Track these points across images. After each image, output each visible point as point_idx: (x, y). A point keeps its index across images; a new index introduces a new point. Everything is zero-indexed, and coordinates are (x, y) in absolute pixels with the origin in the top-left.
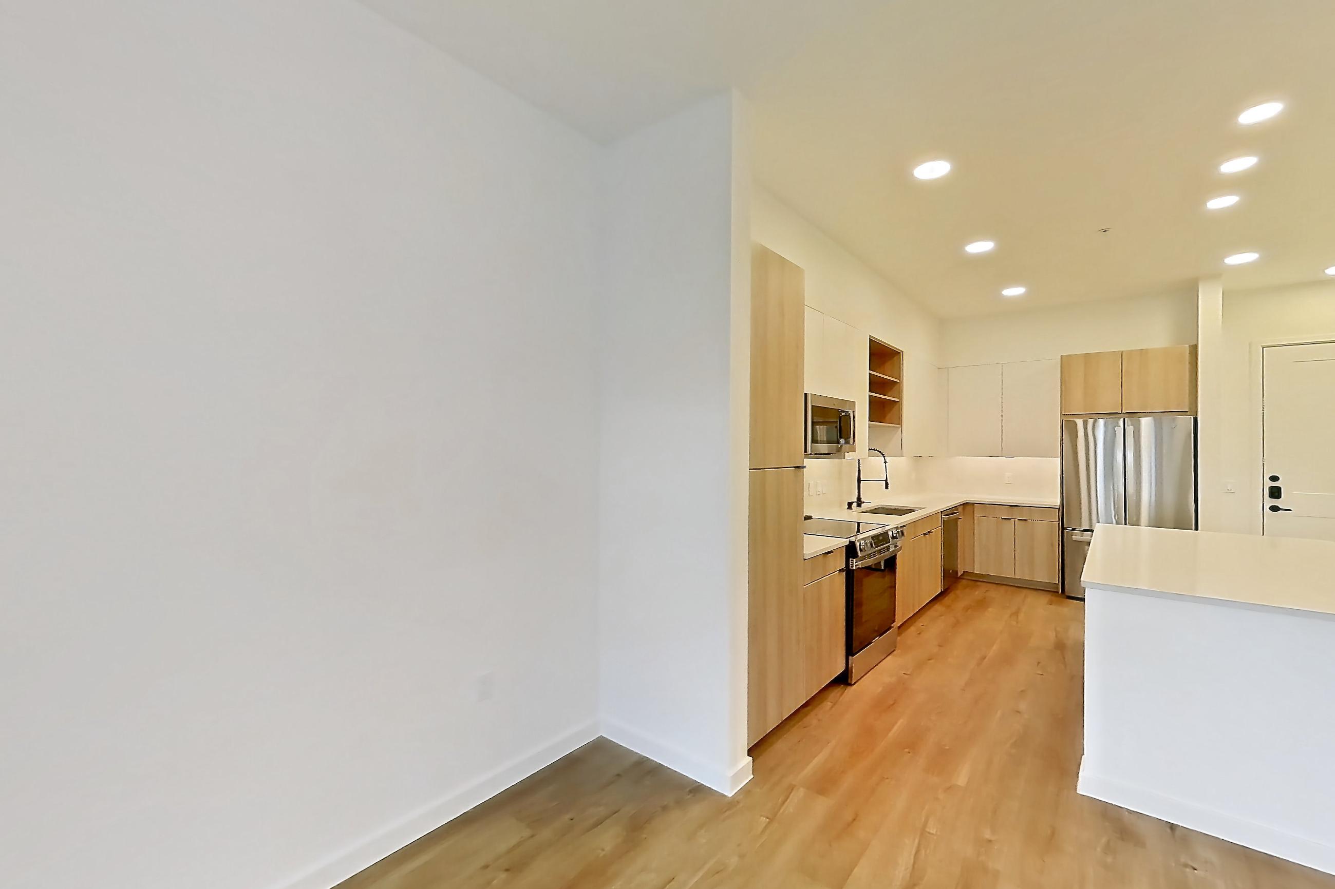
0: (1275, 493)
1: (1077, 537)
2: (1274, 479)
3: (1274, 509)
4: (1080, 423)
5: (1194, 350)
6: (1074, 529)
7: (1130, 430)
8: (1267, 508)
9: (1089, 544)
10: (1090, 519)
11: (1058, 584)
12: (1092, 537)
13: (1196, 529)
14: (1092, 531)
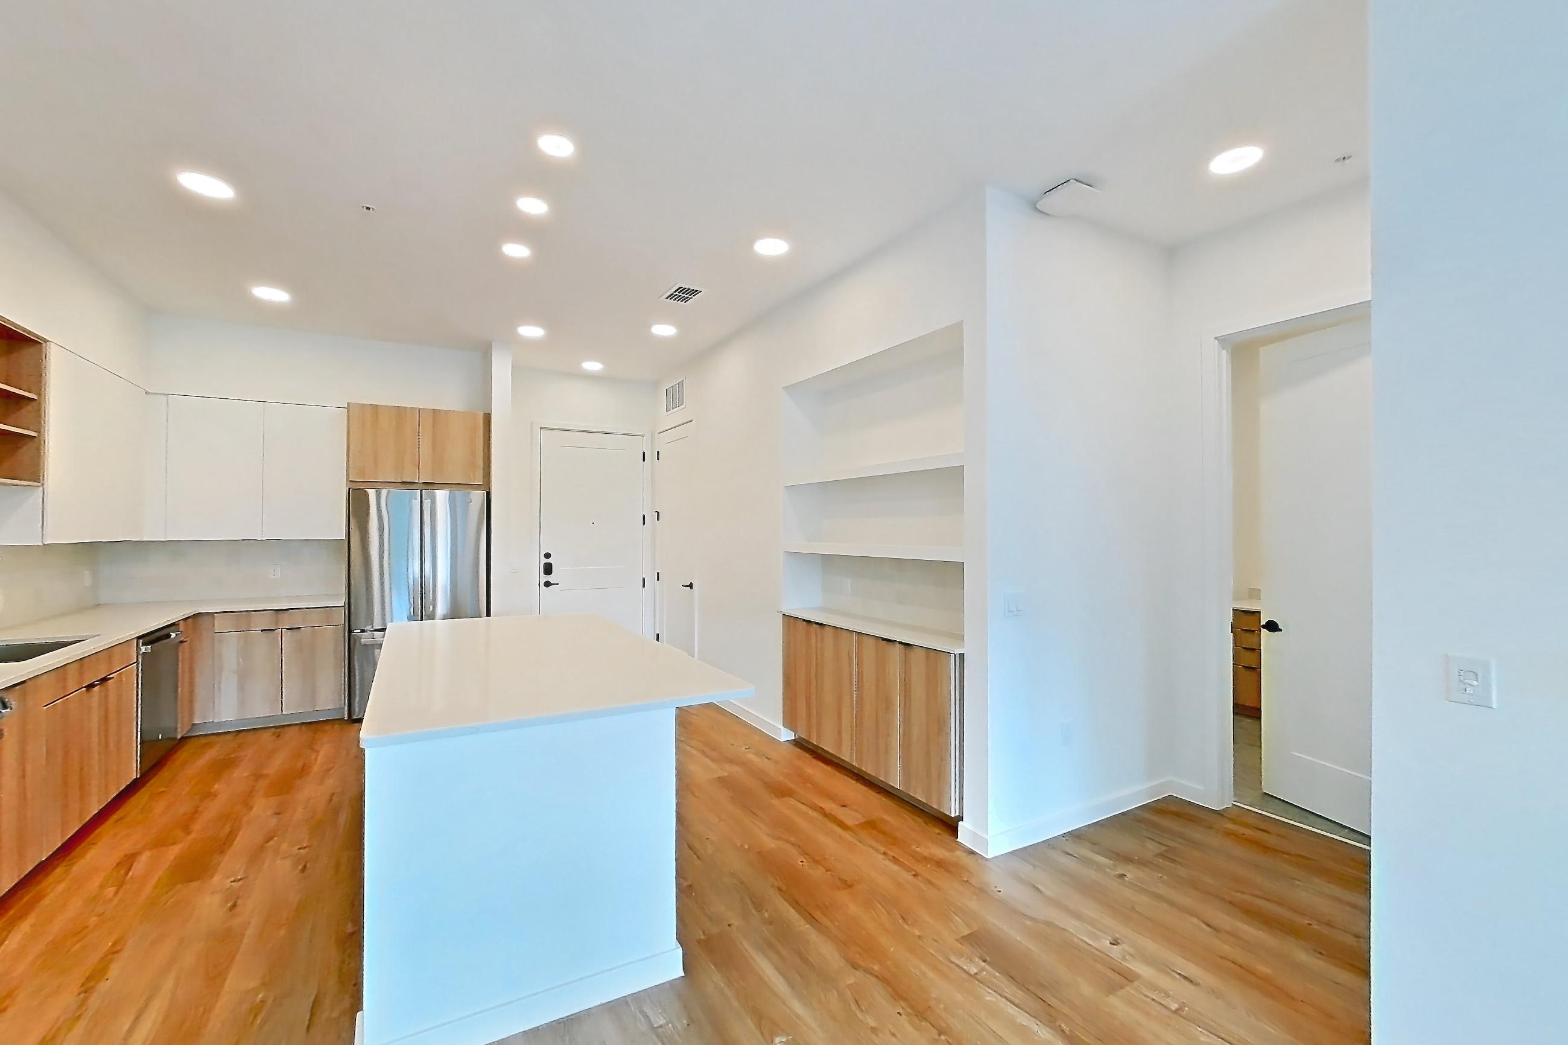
0: (548, 569)
1: (365, 639)
2: (547, 556)
3: (547, 584)
4: (372, 493)
5: (488, 418)
6: (363, 631)
7: (427, 503)
8: (542, 584)
9: (380, 646)
10: (383, 615)
11: (344, 708)
12: (384, 637)
13: (488, 614)
14: (384, 630)
